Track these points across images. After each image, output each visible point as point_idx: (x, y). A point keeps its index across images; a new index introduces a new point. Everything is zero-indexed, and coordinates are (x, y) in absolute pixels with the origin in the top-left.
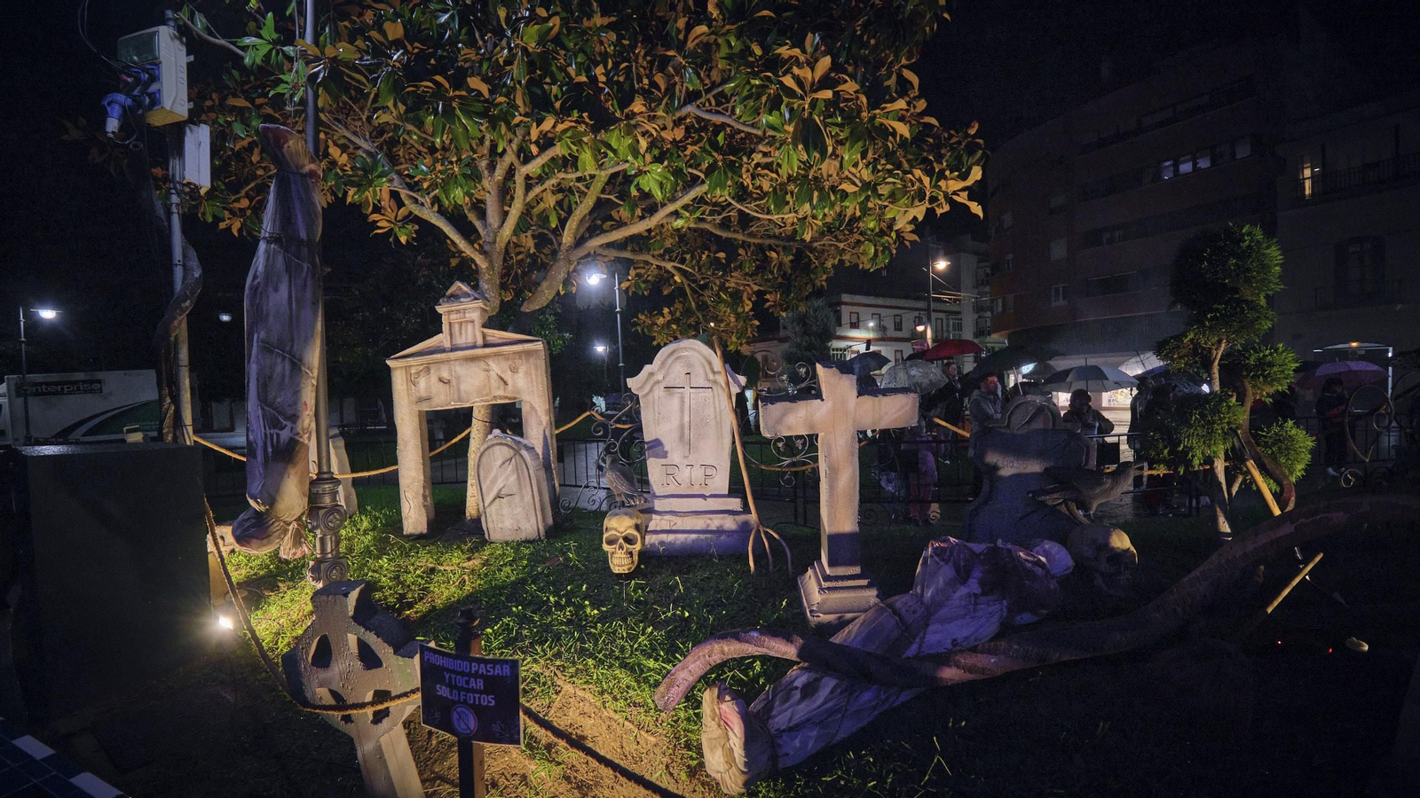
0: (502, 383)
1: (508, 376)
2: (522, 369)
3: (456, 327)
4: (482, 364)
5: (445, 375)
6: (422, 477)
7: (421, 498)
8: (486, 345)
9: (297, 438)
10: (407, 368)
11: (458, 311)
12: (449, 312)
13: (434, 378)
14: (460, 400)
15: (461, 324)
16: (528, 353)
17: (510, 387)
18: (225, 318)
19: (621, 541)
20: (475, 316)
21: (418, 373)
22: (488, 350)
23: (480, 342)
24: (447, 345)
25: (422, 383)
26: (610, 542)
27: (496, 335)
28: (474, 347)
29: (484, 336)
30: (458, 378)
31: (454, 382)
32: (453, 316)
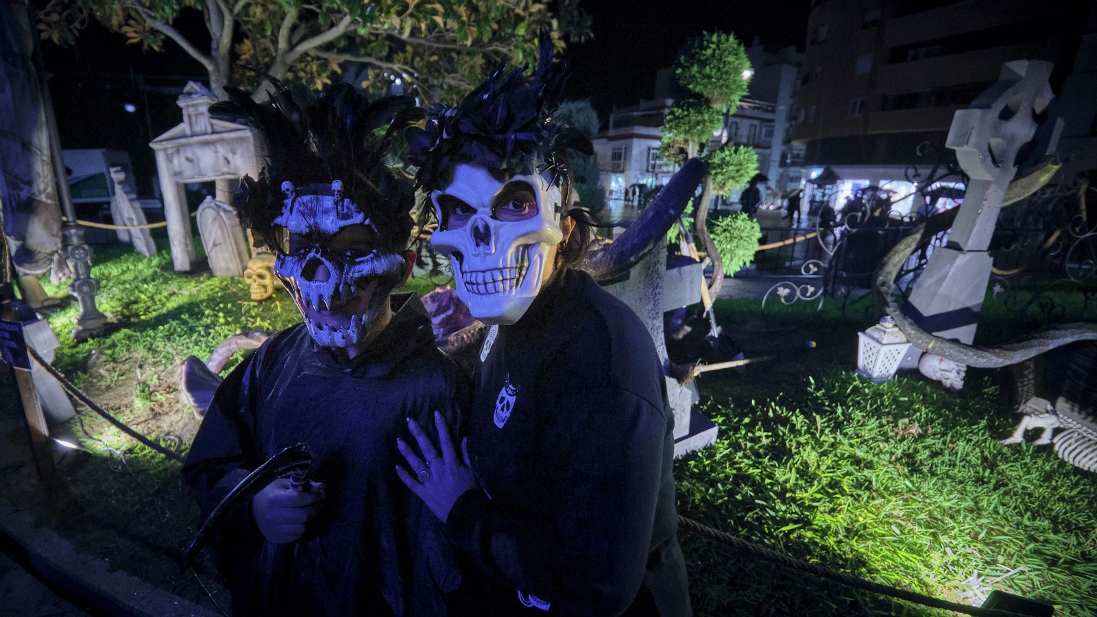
0: (226, 163)
1: (230, 157)
2: (239, 152)
3: (193, 119)
4: (212, 148)
5: (190, 155)
6: (182, 230)
7: (183, 246)
8: (214, 132)
9: (34, 197)
10: (165, 149)
11: (193, 106)
12: (188, 106)
13: (183, 159)
14: (200, 174)
15: (196, 115)
16: (241, 140)
17: (232, 166)
18: (130, 108)
19: (254, 277)
20: (204, 109)
21: (173, 154)
22: (214, 137)
23: (209, 130)
24: (188, 132)
25: (176, 161)
26: (250, 277)
27: (221, 124)
28: (205, 134)
29: (212, 125)
30: (198, 158)
31: (196, 161)
32: (191, 110)
